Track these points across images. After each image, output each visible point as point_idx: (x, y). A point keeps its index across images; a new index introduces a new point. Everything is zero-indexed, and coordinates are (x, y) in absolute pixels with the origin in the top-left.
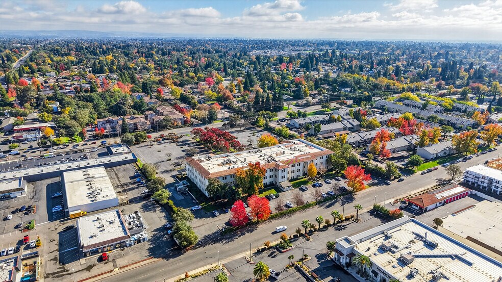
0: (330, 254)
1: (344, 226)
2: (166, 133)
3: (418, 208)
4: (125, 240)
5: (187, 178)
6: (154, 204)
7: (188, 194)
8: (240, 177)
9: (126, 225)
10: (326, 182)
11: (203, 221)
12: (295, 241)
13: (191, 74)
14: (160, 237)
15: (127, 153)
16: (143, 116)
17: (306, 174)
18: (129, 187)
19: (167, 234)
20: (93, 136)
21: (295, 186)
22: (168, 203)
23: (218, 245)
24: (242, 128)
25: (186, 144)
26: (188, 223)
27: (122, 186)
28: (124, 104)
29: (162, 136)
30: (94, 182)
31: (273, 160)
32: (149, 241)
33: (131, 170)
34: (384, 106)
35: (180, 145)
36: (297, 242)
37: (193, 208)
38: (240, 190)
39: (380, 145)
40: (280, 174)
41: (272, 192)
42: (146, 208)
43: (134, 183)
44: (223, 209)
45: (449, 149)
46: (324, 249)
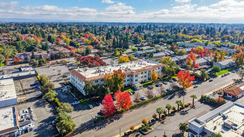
0: (183, 134)
1: (186, 111)
2: (59, 61)
3: (231, 97)
4: (14, 131)
5: (70, 84)
6: (44, 102)
7: (70, 94)
8: (108, 80)
9: (19, 118)
10: (164, 83)
11: (81, 112)
12: (153, 124)
13: (77, 33)
14: (45, 127)
15: (32, 71)
16: (46, 51)
17: (150, 79)
18: (29, 91)
19: (51, 124)
20: (12, 63)
21: (144, 86)
22: (54, 100)
23: (92, 131)
24: (106, 57)
25: (71, 66)
26: (69, 114)
27: (23, 91)
28: (35, 46)
29: (57, 62)
30: (2, 88)
31: (129, 70)
32: (35, 130)
33: (32, 81)
34: (184, 45)
35: (67, 66)
36: (155, 125)
37: (73, 104)
38: (108, 89)
39: (192, 62)
40: (135, 78)
41: (130, 91)
42: (38, 105)
43: (33, 89)
44: (96, 103)
45: (232, 63)
46: (178, 130)
